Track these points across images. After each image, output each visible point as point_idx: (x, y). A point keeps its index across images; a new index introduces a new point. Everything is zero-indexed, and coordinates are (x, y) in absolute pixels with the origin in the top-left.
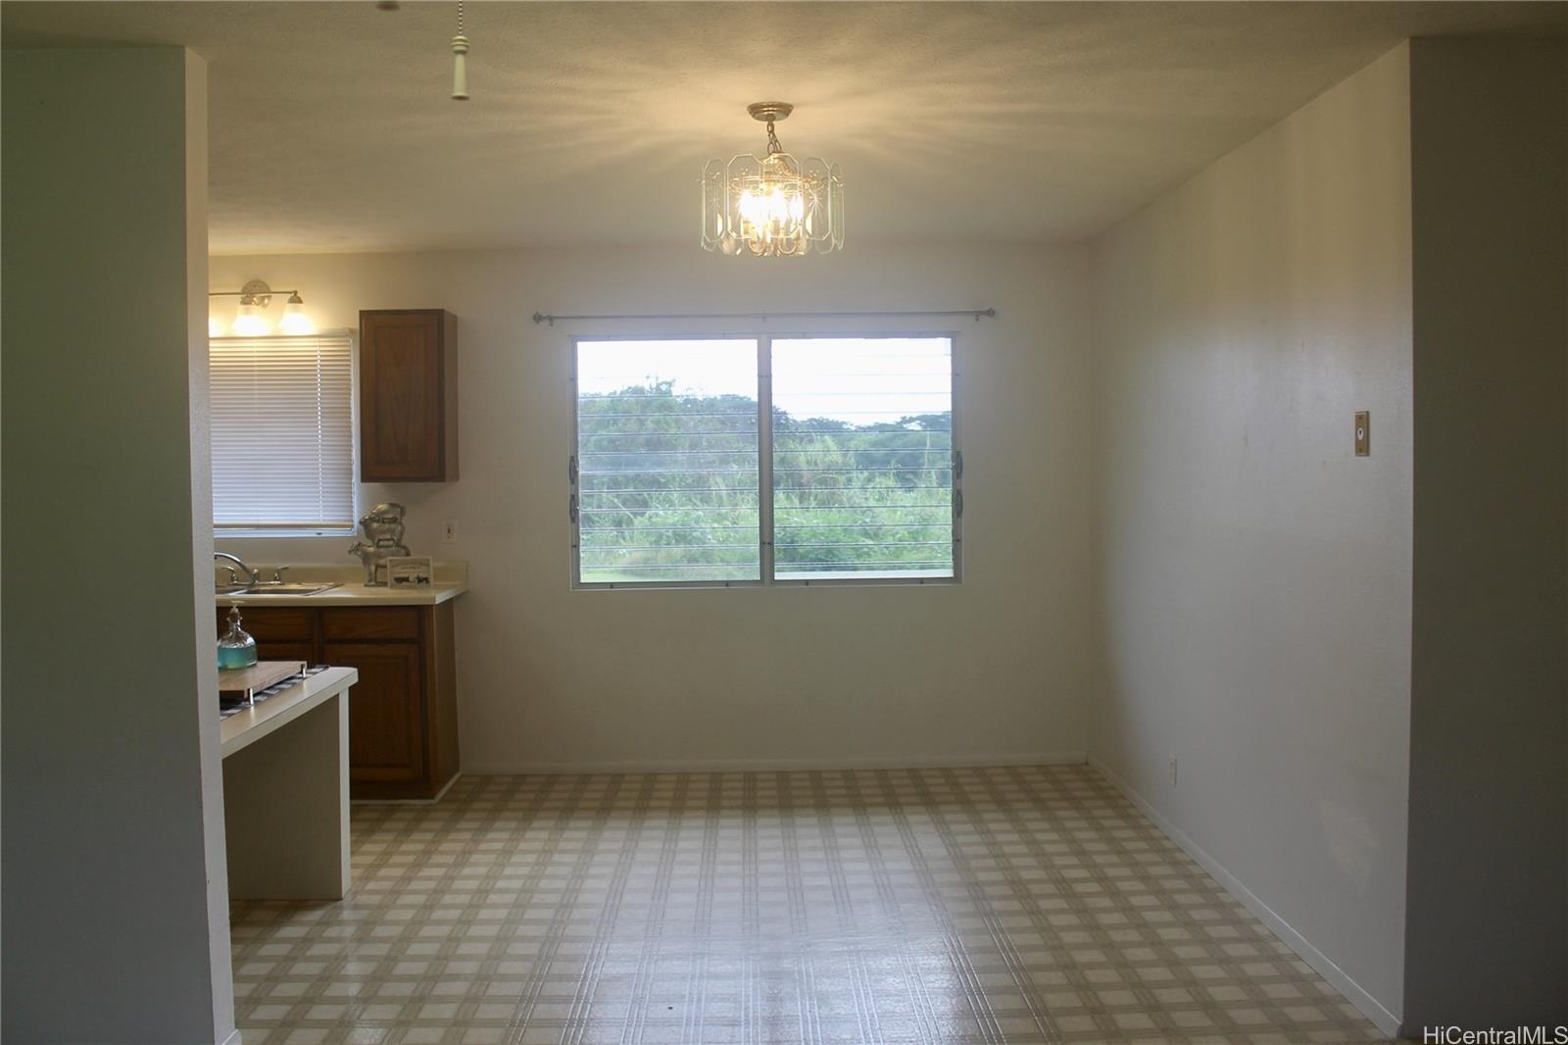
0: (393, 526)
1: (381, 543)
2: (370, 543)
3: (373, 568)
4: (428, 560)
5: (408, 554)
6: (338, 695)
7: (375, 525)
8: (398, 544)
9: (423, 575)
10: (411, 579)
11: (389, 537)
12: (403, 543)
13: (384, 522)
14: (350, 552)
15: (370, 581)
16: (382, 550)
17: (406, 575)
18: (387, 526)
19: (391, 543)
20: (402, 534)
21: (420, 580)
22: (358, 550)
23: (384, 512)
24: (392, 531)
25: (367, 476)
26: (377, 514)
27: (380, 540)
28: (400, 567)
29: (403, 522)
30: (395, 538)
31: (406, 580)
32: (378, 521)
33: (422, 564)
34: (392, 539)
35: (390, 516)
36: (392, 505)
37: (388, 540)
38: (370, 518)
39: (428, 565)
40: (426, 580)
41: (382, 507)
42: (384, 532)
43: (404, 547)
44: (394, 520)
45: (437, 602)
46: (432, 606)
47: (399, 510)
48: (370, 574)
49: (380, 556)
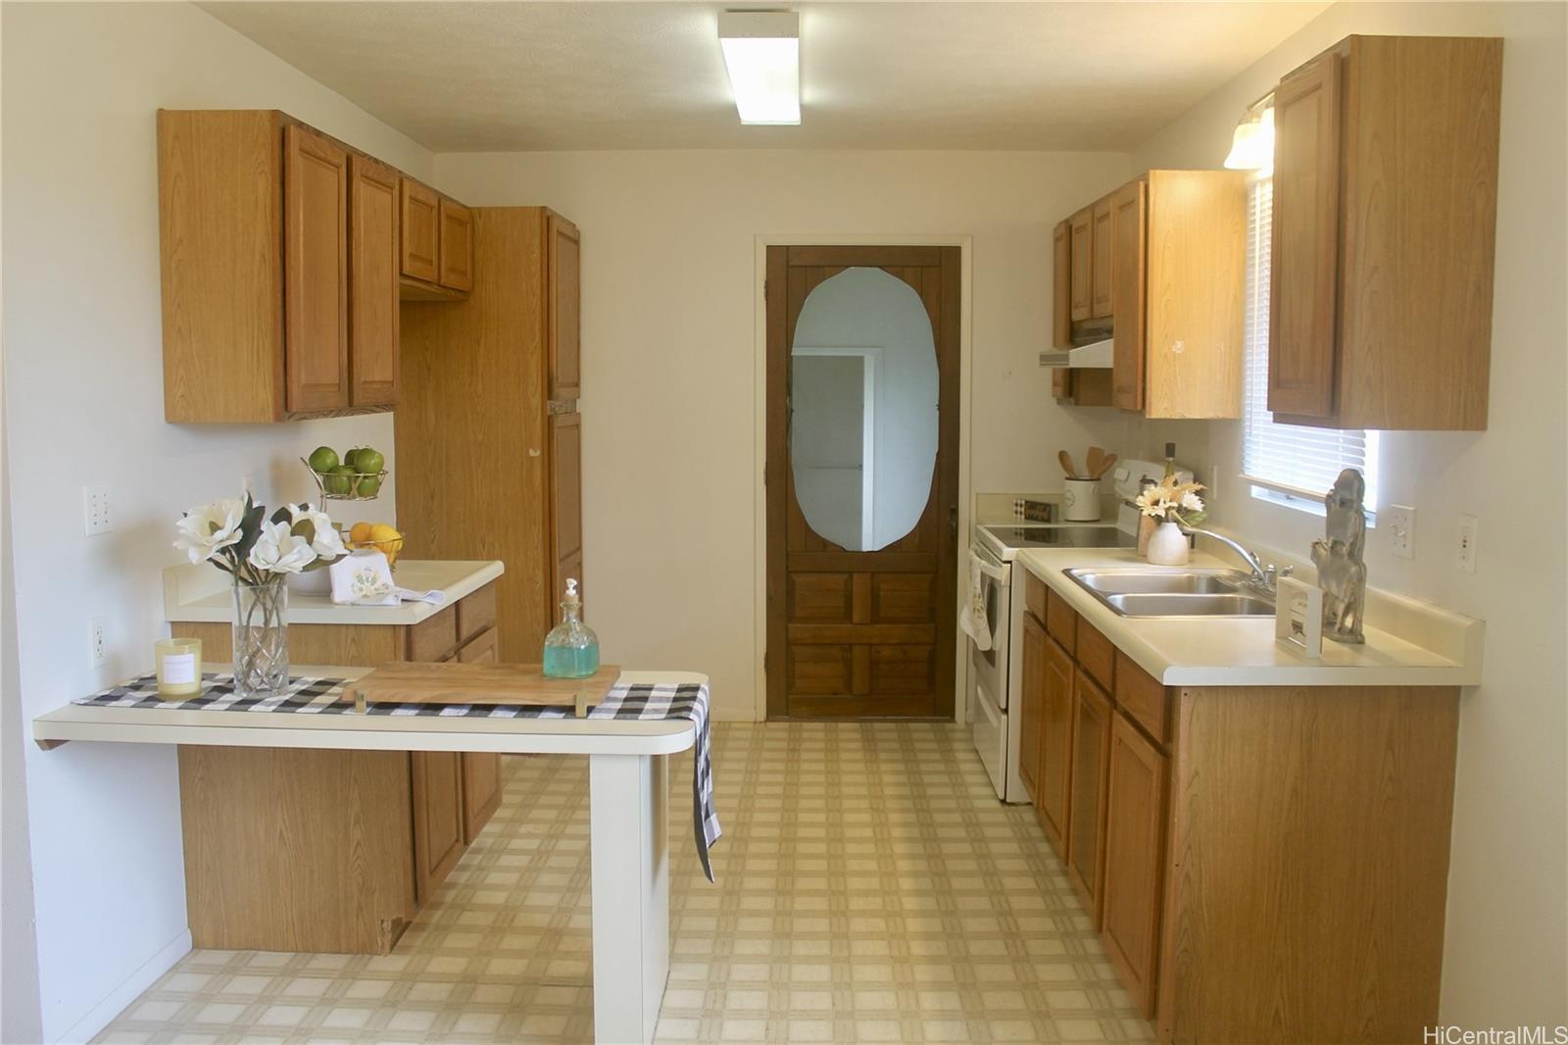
0: (1348, 514)
1: (1337, 548)
7: (1333, 508)
11: (1340, 535)
13: (1340, 505)
16: (1334, 561)
18: (1341, 514)
19: (1344, 548)
24: (1344, 527)
27: (1334, 542)
30: (1345, 542)
32: (1336, 503)
34: (1344, 544)
35: (1347, 495)
37: (1341, 543)
43: (1357, 562)
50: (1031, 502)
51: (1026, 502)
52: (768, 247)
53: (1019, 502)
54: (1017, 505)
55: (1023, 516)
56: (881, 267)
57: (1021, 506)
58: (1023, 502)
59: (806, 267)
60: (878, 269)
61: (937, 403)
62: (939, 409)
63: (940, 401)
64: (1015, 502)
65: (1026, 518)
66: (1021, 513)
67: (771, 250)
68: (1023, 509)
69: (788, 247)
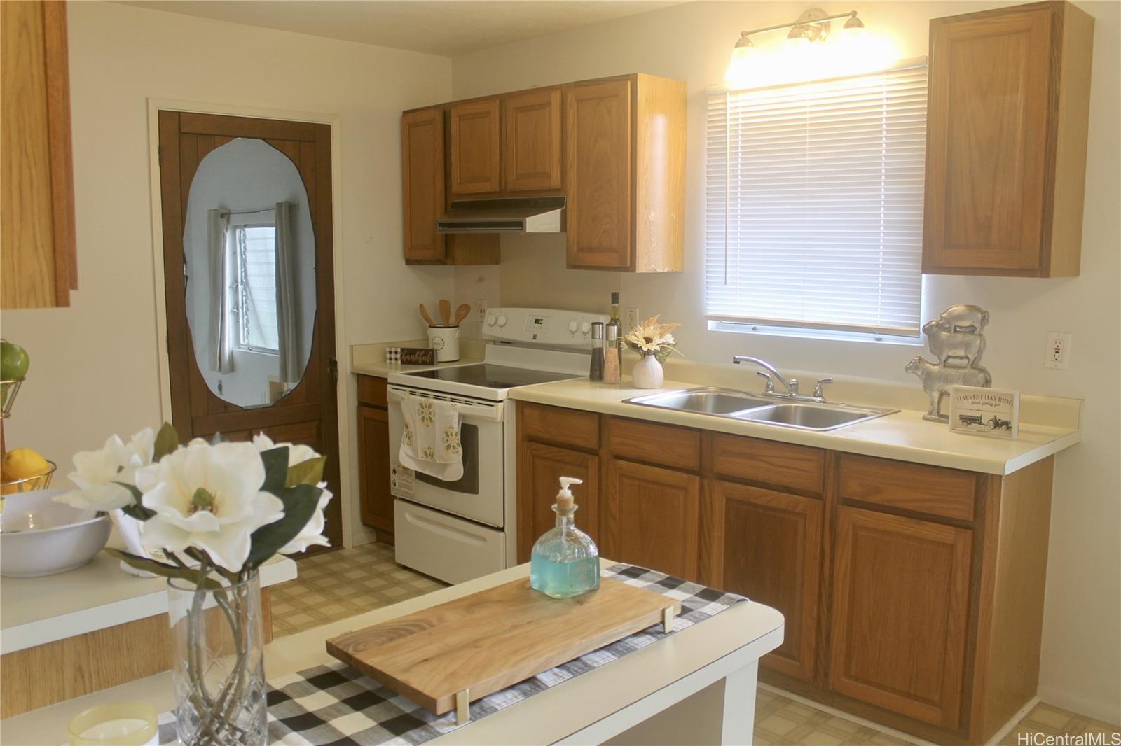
0: (969, 338)
1: (951, 361)
2: (935, 359)
3: (936, 395)
4: (1012, 396)
5: (987, 382)
6: (725, 678)
7: (944, 334)
8: (974, 365)
9: (1002, 417)
10: (984, 421)
11: (961, 353)
12: (982, 364)
13: (955, 331)
14: (907, 369)
15: (930, 413)
16: (950, 371)
17: (977, 414)
18: (960, 337)
19: (965, 362)
20: (980, 351)
21: (997, 424)
22: (917, 368)
23: (960, 317)
24: (967, 346)
25: (930, 265)
26: (948, 321)
27: (949, 357)
28: (970, 401)
29: (984, 333)
30: (970, 356)
31: (977, 420)
32: (948, 330)
33: (1004, 401)
34: (968, 358)
35: (966, 323)
36: (973, 308)
37: (961, 358)
38: (937, 325)
39: (1010, 402)
40: (1007, 425)
41: (958, 309)
42: (955, 347)
43: (982, 370)
44: (972, 330)
45: (1008, 470)
46: (1001, 476)
47: (980, 315)
48: (932, 403)
49: (947, 380)
50: (408, 349)
51: (402, 350)
52: (159, 111)
53: (393, 350)
54: (390, 352)
55: (399, 362)
56: (264, 140)
57: (396, 353)
58: (399, 350)
59: (197, 134)
60: (261, 142)
61: (314, 266)
62: (316, 272)
63: (316, 265)
64: (388, 349)
65: (403, 363)
66: (396, 359)
67: (163, 115)
68: (399, 356)
69: (180, 112)
